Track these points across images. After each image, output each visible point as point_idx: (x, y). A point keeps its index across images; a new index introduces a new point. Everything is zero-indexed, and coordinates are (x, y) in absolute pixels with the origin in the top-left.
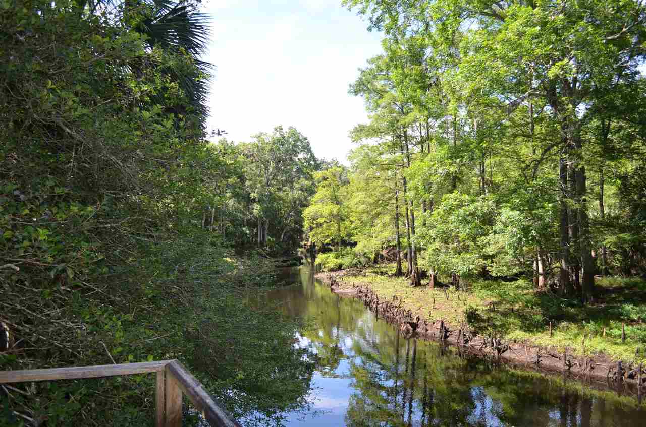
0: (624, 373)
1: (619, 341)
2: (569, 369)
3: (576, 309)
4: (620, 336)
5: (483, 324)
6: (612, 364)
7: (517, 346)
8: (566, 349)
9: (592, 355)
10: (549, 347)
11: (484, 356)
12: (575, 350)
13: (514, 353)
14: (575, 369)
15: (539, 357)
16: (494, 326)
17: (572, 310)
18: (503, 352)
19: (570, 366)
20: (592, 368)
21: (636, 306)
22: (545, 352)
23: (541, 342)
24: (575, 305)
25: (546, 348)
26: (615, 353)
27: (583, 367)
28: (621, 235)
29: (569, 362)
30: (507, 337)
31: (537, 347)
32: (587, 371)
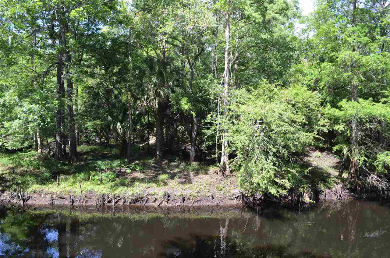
0: (105, 200)
1: (99, 182)
2: (73, 204)
3: (68, 166)
4: (99, 180)
5: (8, 184)
6: (98, 197)
7: (36, 195)
8: (69, 192)
9: (86, 194)
10: (58, 193)
11: (12, 206)
12: (75, 192)
13: (34, 200)
14: (76, 204)
15: (52, 200)
16: (17, 184)
17: (65, 167)
18: (27, 200)
19: (73, 202)
20: (87, 201)
21: (104, 161)
22: (56, 196)
23: (52, 190)
24: (66, 164)
25: (57, 194)
26: (99, 190)
27: (81, 202)
28: (95, 121)
29: (73, 200)
30: (29, 190)
31: (50, 194)
32: (84, 204)
